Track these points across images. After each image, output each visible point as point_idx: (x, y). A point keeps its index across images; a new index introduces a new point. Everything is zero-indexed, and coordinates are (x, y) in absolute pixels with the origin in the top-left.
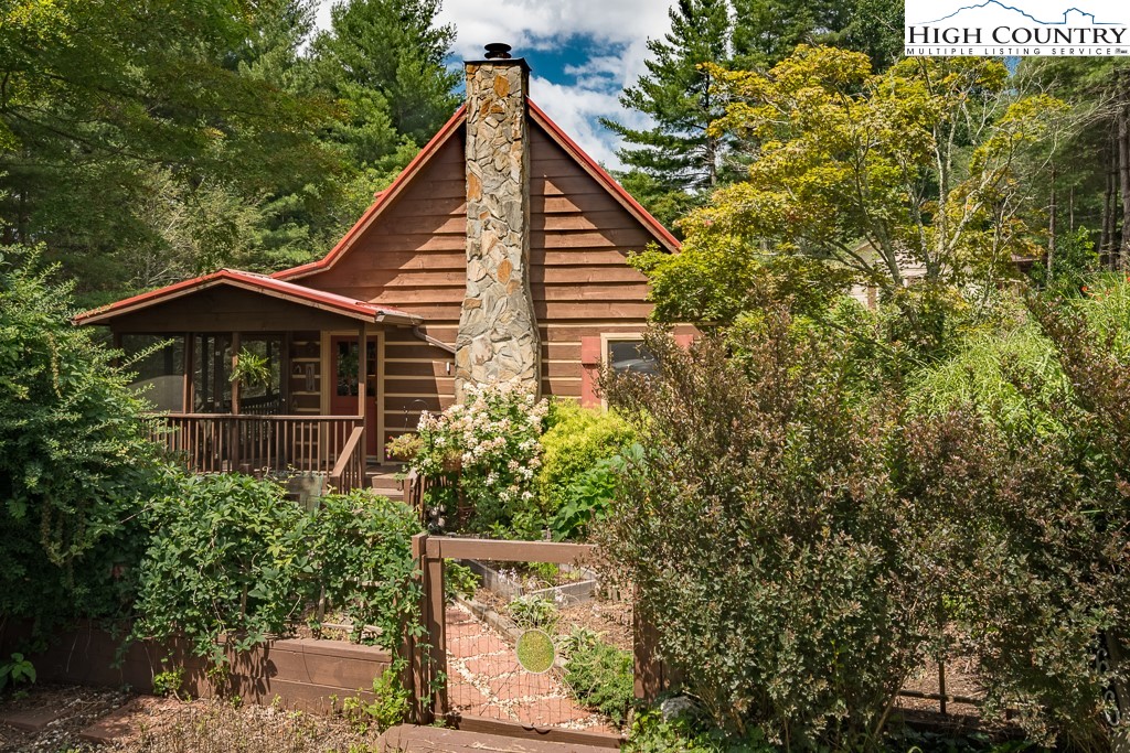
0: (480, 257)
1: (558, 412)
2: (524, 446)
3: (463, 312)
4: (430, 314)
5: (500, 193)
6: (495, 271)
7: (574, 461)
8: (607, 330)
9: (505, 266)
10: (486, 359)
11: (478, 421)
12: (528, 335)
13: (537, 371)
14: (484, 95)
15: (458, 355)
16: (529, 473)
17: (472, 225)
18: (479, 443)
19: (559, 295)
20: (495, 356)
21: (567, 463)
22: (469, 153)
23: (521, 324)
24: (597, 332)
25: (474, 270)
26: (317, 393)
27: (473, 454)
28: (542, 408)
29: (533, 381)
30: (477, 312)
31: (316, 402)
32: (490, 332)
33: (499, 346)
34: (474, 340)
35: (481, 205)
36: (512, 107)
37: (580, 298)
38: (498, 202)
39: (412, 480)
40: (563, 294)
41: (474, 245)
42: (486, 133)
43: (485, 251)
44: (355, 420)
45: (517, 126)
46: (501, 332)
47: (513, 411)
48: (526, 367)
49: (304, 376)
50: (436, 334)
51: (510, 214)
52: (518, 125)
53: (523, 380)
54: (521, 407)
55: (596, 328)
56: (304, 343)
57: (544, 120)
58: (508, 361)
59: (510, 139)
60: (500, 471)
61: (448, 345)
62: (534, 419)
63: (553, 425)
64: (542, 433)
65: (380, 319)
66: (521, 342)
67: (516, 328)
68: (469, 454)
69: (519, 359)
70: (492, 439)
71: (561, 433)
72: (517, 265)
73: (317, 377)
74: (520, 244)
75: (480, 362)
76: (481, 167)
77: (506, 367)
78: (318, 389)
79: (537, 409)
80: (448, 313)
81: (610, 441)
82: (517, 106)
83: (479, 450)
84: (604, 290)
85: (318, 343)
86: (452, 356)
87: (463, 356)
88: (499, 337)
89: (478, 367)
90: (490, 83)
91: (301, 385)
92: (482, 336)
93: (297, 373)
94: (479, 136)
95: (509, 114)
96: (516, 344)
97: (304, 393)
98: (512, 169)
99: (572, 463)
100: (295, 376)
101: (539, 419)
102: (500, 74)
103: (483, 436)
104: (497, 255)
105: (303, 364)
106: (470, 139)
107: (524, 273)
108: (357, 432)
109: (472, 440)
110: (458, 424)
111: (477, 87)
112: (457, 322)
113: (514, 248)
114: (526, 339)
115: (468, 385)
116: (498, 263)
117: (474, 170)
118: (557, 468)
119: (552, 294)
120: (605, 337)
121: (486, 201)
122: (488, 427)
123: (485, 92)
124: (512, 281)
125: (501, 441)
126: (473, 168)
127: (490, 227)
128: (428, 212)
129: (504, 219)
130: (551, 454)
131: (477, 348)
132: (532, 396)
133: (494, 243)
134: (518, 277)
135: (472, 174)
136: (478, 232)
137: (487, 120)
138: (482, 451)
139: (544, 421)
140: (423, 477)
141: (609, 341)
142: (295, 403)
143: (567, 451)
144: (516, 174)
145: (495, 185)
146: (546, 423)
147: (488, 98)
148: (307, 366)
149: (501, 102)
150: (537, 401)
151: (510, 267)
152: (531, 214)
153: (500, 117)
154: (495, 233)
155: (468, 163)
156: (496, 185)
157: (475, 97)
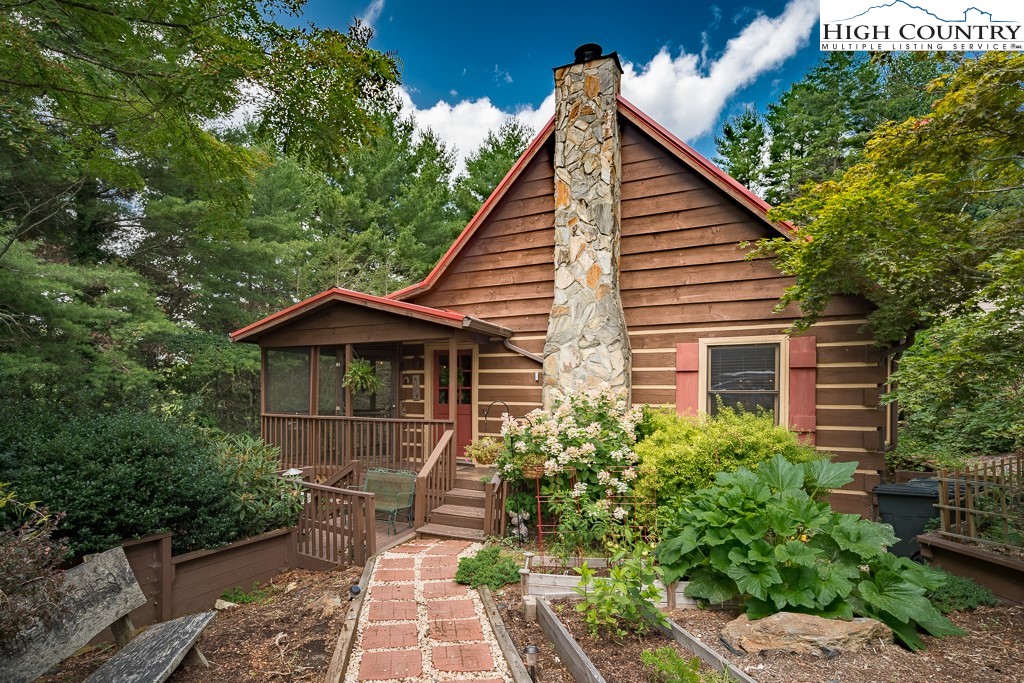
0: (568, 263)
1: (654, 419)
2: (617, 455)
3: (551, 320)
4: (520, 327)
5: (589, 198)
6: (584, 277)
7: (680, 475)
8: (706, 335)
9: (596, 270)
10: (574, 366)
11: (563, 425)
12: (618, 341)
13: (627, 378)
14: (573, 99)
15: (546, 363)
16: (623, 487)
17: (562, 233)
18: (565, 449)
19: (652, 300)
20: (583, 363)
21: (672, 477)
22: (558, 160)
23: (611, 329)
24: (694, 338)
25: (562, 277)
26: (421, 401)
27: (557, 461)
28: (636, 413)
29: (624, 388)
30: (565, 320)
31: (420, 409)
32: (578, 339)
33: (587, 352)
34: (561, 347)
35: (569, 211)
36: (603, 106)
37: (676, 302)
38: (587, 205)
39: (494, 485)
40: (656, 300)
41: (562, 252)
42: (575, 137)
43: (573, 257)
44: (447, 423)
45: (608, 125)
46: (590, 338)
47: (601, 417)
48: (616, 373)
49: (411, 386)
50: (524, 345)
51: (599, 217)
52: (609, 123)
53: (612, 387)
54: (612, 413)
55: (694, 334)
56: (411, 357)
57: (637, 116)
58: (596, 368)
59: (600, 140)
60: (588, 481)
61: (536, 355)
62: (627, 425)
63: (650, 433)
64: (637, 441)
65: (467, 324)
66: (611, 348)
67: (606, 334)
68: (552, 462)
69: (608, 365)
70: (579, 446)
71: (660, 442)
72: (607, 268)
73: (421, 386)
74: (610, 247)
75: (567, 369)
76: (570, 172)
77: (594, 373)
78: (423, 398)
79: (629, 415)
80: (537, 324)
81: (729, 452)
82: (608, 104)
83: (564, 458)
84: (703, 292)
85: (422, 357)
86: (540, 365)
87: (550, 364)
88: (588, 344)
89: (566, 374)
90: (580, 85)
91: (408, 394)
92: (570, 343)
93: (406, 383)
94: (568, 142)
95: (600, 114)
96: (605, 350)
97: (412, 401)
98: (602, 170)
99: (677, 478)
100: (404, 386)
101: (633, 426)
102: (590, 74)
103: (567, 442)
104: (586, 261)
105: (410, 376)
106: (559, 146)
107: (615, 276)
108: (448, 434)
109: (556, 446)
110: (542, 428)
111: (566, 92)
112: (545, 332)
113: (604, 252)
114: (617, 345)
115: (554, 391)
116: (586, 269)
117: (562, 177)
118: (658, 482)
119: (644, 300)
120: (704, 343)
121: (574, 206)
122: (573, 433)
123: (575, 95)
124: (602, 286)
125: (588, 448)
126: (561, 175)
127: (578, 232)
128: (518, 230)
129: (593, 223)
130: (650, 465)
131: (565, 355)
132: (623, 403)
133: (583, 248)
134: (608, 281)
135: (561, 181)
136: (566, 239)
137: (576, 124)
138: (567, 458)
139: (638, 428)
140: (505, 483)
141: (709, 347)
142: (404, 409)
143: (671, 462)
144: (606, 175)
145: (584, 189)
146: (642, 431)
147: (578, 101)
148: (414, 377)
149: (591, 102)
150: (628, 408)
151: (599, 270)
152: (622, 219)
153: (589, 118)
154: (582, 239)
155: (557, 170)
156: (586, 189)
157: (564, 103)
